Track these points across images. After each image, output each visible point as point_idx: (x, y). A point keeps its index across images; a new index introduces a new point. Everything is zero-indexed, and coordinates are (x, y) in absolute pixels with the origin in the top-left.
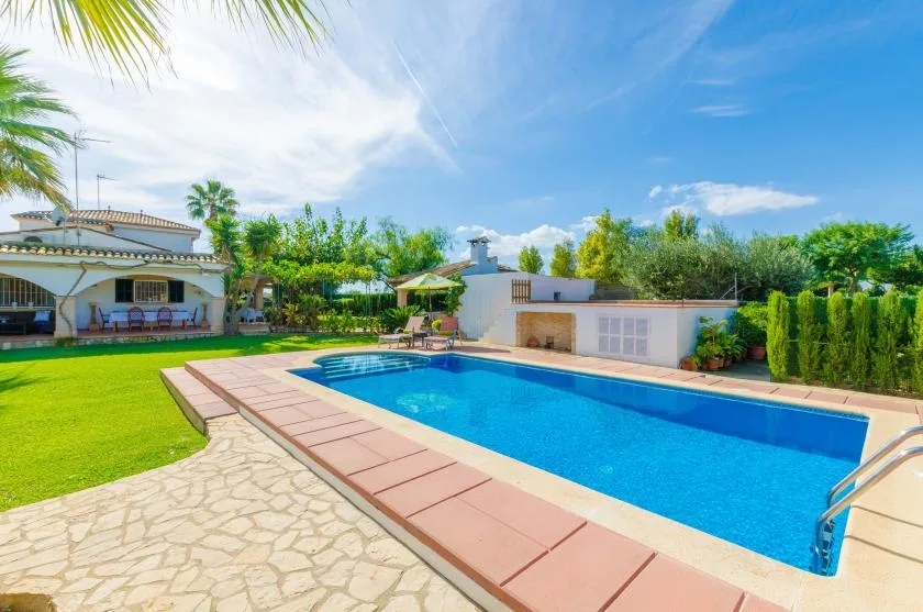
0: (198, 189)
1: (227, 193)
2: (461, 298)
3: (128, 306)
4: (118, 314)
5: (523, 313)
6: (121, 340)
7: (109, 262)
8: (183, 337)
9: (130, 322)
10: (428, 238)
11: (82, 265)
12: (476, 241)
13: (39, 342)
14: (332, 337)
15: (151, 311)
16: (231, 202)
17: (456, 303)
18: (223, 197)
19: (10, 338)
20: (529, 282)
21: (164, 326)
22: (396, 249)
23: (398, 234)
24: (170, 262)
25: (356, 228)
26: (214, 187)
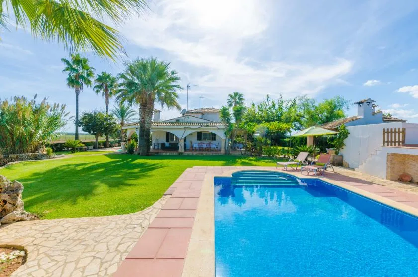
0: (231, 96)
1: (240, 95)
2: (346, 141)
3: (199, 142)
4: (196, 144)
5: (394, 155)
6: (194, 154)
7: (191, 127)
8: (211, 154)
9: (199, 148)
10: (330, 104)
11: (185, 129)
12: (362, 103)
13: (175, 153)
14: (267, 159)
15: (205, 144)
16: (241, 99)
17: (341, 145)
18: (239, 98)
19: (169, 151)
20: (404, 130)
21: (209, 149)
22: (308, 112)
23: (310, 104)
24: (208, 126)
25: (290, 104)
26: (236, 94)
